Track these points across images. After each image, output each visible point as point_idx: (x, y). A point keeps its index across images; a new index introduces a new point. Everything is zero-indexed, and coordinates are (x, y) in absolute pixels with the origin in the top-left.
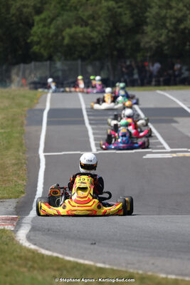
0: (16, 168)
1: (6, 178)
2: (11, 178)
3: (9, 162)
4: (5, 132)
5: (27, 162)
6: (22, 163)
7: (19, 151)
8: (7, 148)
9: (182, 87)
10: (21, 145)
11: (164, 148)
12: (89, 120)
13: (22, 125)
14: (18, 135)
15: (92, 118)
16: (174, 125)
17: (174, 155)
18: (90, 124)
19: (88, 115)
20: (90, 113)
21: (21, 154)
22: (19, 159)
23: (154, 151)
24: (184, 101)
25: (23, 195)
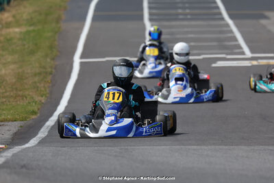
0: (36, 79)
1: (20, 93)
2: (27, 93)
3: (29, 71)
4: (34, 31)
5: (53, 70)
6: (46, 73)
7: (47, 56)
8: (32, 53)
10: (51, 47)
11: (243, 53)
12: (150, 14)
13: (58, 20)
14: (50, 34)
15: (154, 11)
16: (263, 22)
17: (255, 63)
18: (151, 20)
19: (150, 8)
20: (153, 5)
21: (48, 60)
22: (44, 68)
23: (229, 57)
25: (34, 117)
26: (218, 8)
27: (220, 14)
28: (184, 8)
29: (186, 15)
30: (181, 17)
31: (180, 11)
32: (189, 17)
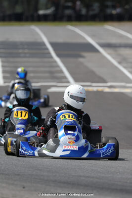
9: (93, 23)
11: (68, 82)
16: (81, 60)
24: (93, 36)
26: (47, 49)
27: (49, 53)
28: (23, 49)
29: (25, 53)
30: (22, 55)
31: (20, 51)
32: (28, 55)
